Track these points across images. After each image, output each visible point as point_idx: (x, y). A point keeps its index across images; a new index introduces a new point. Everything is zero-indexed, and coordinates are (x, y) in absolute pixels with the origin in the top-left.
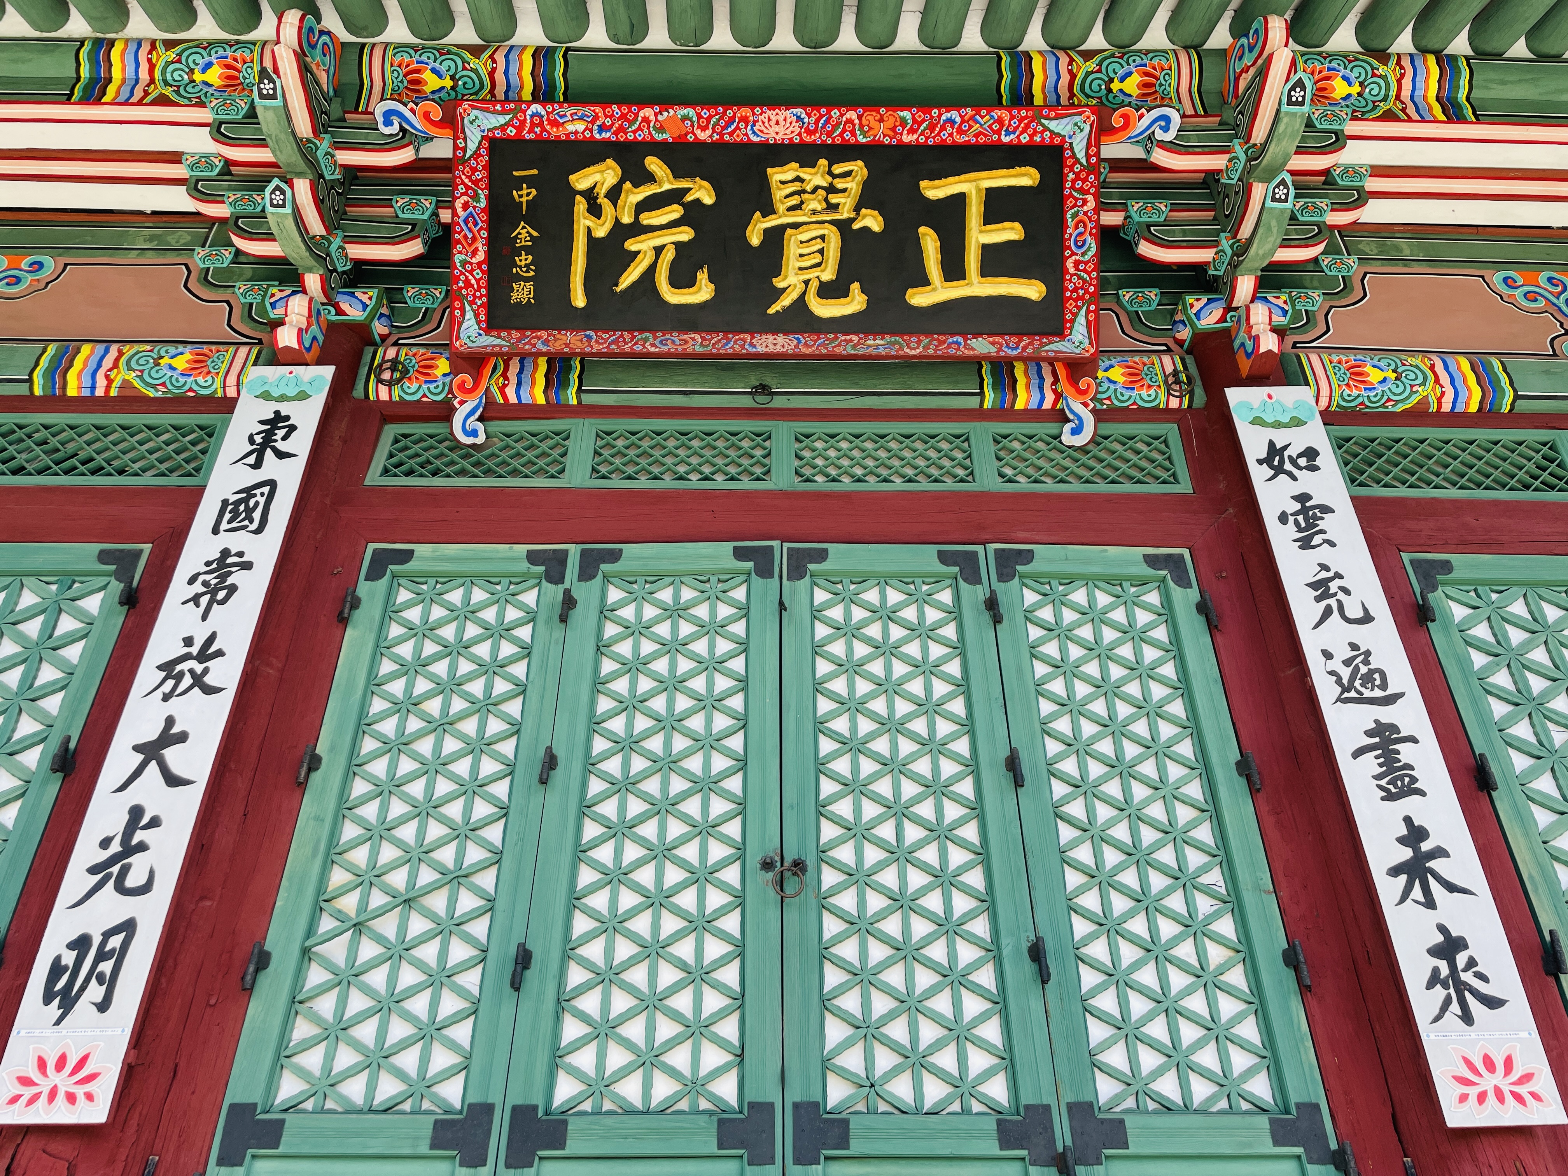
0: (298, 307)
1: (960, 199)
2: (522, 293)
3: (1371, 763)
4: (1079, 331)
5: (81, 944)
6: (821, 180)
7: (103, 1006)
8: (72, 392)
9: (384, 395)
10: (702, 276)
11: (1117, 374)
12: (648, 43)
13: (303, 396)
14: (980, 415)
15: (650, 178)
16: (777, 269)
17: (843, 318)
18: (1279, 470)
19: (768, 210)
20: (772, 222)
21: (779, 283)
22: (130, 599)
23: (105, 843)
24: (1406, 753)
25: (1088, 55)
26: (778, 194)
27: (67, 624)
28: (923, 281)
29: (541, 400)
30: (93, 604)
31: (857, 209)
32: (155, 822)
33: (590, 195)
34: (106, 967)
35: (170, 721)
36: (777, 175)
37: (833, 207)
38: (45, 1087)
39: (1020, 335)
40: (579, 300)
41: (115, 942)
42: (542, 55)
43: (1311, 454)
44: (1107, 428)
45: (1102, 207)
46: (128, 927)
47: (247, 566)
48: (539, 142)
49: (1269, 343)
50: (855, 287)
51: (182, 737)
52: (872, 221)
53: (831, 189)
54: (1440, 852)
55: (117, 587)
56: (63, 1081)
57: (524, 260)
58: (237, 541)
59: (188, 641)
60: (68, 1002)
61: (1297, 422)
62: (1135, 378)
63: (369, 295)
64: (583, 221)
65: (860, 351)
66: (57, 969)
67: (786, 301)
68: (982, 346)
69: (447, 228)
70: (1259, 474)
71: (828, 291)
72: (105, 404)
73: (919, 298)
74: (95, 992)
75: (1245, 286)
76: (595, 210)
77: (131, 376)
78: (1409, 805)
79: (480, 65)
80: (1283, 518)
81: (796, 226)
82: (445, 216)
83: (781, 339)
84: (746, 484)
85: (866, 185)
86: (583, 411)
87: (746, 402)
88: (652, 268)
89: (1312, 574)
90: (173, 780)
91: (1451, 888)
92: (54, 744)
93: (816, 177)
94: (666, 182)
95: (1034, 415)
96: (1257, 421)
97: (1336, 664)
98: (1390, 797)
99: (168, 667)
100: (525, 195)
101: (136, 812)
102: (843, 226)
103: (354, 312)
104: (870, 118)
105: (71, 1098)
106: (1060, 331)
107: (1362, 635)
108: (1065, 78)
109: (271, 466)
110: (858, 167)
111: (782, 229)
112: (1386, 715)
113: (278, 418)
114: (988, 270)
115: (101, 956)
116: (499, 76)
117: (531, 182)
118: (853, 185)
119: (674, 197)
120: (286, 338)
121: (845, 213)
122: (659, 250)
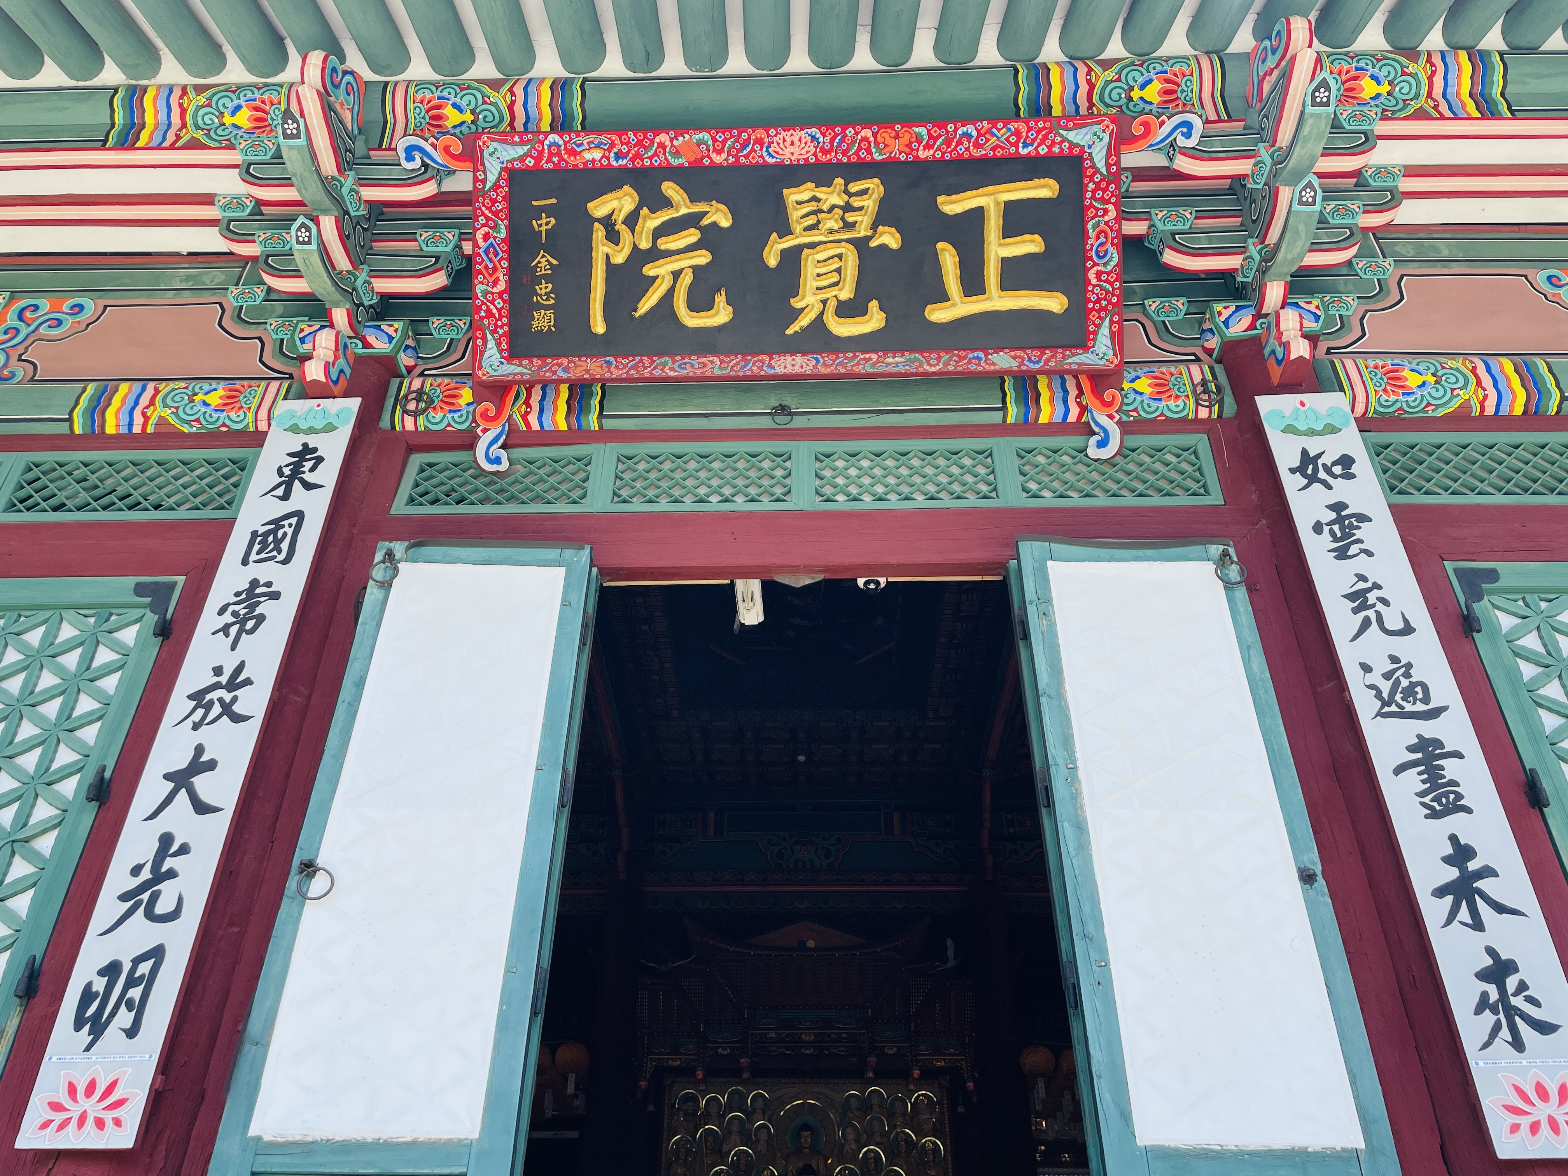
0: (325, 341)
1: (978, 214)
2: (542, 321)
3: (1413, 780)
4: (1103, 342)
5: (111, 970)
6: (838, 200)
7: (131, 1032)
8: (110, 429)
9: (409, 425)
10: (720, 300)
11: (1144, 385)
12: (664, 70)
13: (330, 428)
14: (1003, 430)
15: (668, 203)
16: (794, 290)
17: (862, 336)
18: (1313, 479)
19: (785, 231)
20: (789, 243)
21: (796, 303)
22: (164, 631)
23: (136, 871)
24: (1451, 769)
25: (1106, 65)
26: (795, 214)
27: (104, 656)
28: (943, 297)
29: (563, 426)
30: (129, 635)
31: (874, 227)
32: (184, 850)
33: (608, 222)
34: (135, 993)
35: (199, 750)
36: (793, 196)
37: (849, 226)
38: (75, 1111)
39: (1042, 348)
40: (599, 327)
41: (144, 968)
42: (560, 86)
43: (1346, 461)
44: (1133, 441)
45: (1123, 216)
46: (157, 954)
47: (275, 596)
48: (557, 169)
49: (1300, 349)
50: (874, 305)
51: (211, 765)
52: (890, 238)
53: (848, 208)
54: (1488, 872)
55: (152, 618)
56: (92, 1106)
57: (544, 288)
58: (266, 572)
59: (218, 671)
60: (98, 1028)
61: (1331, 430)
62: (1162, 389)
63: (395, 327)
64: (601, 248)
65: (880, 369)
66: (88, 995)
67: (804, 321)
68: (1003, 361)
69: (469, 259)
70: (1291, 483)
71: (846, 310)
72: (143, 441)
73: (938, 314)
74: (125, 1018)
75: (1274, 292)
76: (613, 237)
77: (167, 413)
78: (1455, 823)
79: (499, 98)
80: (1318, 528)
81: (813, 246)
82: (467, 248)
83: (799, 359)
84: (766, 505)
85: (883, 202)
86: (604, 436)
87: (766, 423)
88: (671, 292)
89: (1349, 585)
90: (201, 808)
91: (1500, 909)
92: (90, 774)
93: (832, 196)
94: (683, 207)
95: (1060, 428)
96: (1289, 430)
97: (1374, 678)
98: (1434, 815)
99: (198, 697)
100: (544, 224)
101: (166, 840)
102: (860, 244)
103: (380, 346)
104: (885, 135)
105: (100, 1124)
106: (1084, 344)
107: (1402, 647)
108: (1084, 88)
109: (299, 498)
110: (874, 185)
111: (799, 249)
112: (1429, 729)
113: (307, 450)
114: (1008, 284)
115: (131, 982)
116: (519, 109)
117: (550, 211)
118: (870, 204)
119: (691, 221)
120: (314, 371)
121: (862, 231)
122: (676, 275)
